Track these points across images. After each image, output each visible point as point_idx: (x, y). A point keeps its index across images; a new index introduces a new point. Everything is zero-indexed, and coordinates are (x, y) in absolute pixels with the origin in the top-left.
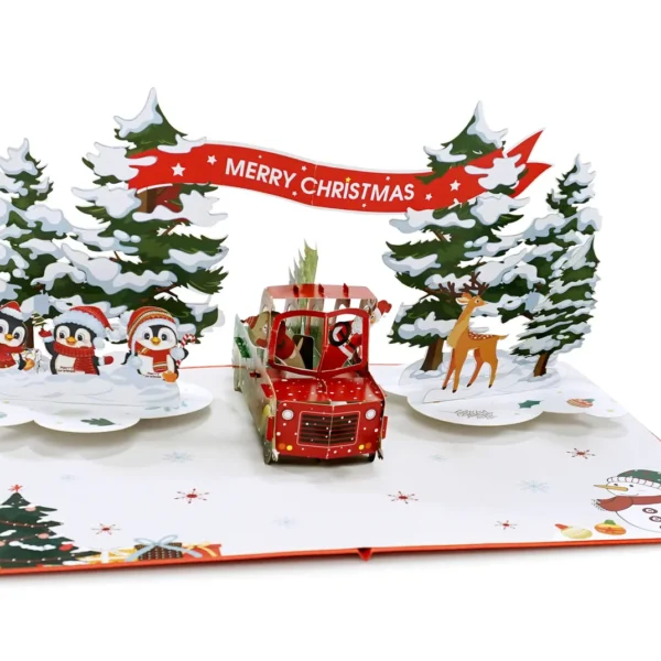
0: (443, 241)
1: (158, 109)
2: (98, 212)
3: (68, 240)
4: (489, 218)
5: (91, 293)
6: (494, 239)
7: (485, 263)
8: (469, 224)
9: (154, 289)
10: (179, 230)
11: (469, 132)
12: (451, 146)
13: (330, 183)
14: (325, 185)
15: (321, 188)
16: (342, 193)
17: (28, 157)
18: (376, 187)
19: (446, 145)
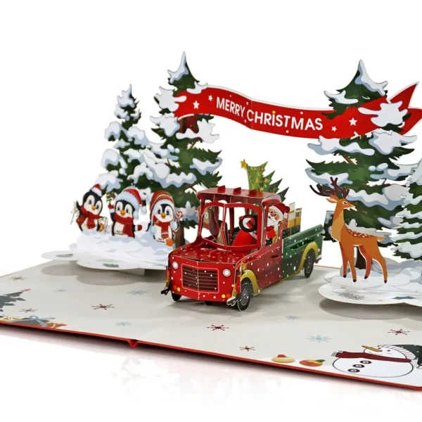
0: (351, 163)
1: (186, 65)
2: (160, 132)
3: (147, 150)
4: (386, 150)
5: (156, 186)
6: (392, 166)
7: (389, 185)
8: (370, 152)
9: (185, 186)
10: (198, 145)
11: (357, 82)
12: (344, 92)
13: (262, 114)
14: (259, 115)
15: (257, 117)
16: (271, 121)
17: (131, 96)
18: (294, 119)
19: (341, 91)
